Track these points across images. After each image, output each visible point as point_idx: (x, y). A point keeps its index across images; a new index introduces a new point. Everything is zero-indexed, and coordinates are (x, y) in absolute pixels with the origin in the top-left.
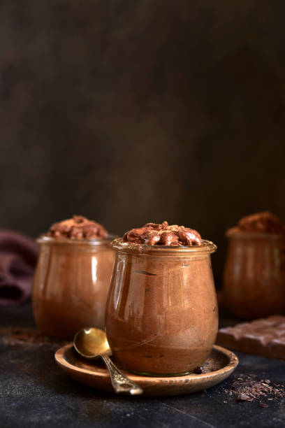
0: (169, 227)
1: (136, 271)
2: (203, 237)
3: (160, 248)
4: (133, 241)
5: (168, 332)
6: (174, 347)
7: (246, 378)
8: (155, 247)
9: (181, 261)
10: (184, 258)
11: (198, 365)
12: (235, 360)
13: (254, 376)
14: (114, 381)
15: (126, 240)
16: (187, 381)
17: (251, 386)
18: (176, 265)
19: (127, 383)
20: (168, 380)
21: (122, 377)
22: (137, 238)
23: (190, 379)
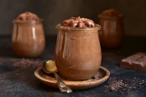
0: (80, 19)
2: (95, 22)
3: (78, 28)
5: (81, 64)
6: (84, 69)
7: (113, 79)
8: (75, 28)
9: (87, 34)
10: (88, 33)
11: (93, 75)
12: (109, 73)
13: (116, 78)
14: (60, 86)
15: (62, 25)
16: (90, 84)
17: (115, 83)
18: (84, 35)
19: (65, 87)
20: (82, 84)
21: (63, 84)
22: (67, 24)
23: (91, 83)
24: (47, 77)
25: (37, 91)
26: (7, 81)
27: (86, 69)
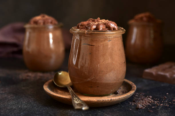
0: (100, 21)
1: (84, 44)
2: (118, 25)
3: (97, 32)
4: (82, 28)
5: (101, 75)
6: (104, 82)
7: (140, 95)
8: (93, 31)
9: (108, 38)
10: (109, 37)
11: (116, 90)
12: (135, 87)
13: (144, 94)
14: (74, 102)
15: (78, 28)
16: (111, 100)
17: (143, 100)
18: (105, 40)
19: (80, 103)
20: (102, 100)
21: (78, 99)
22: (84, 27)
23: (113, 99)
24: (59, 91)
25: (46, 108)
26: (10, 96)
27: (107, 82)
